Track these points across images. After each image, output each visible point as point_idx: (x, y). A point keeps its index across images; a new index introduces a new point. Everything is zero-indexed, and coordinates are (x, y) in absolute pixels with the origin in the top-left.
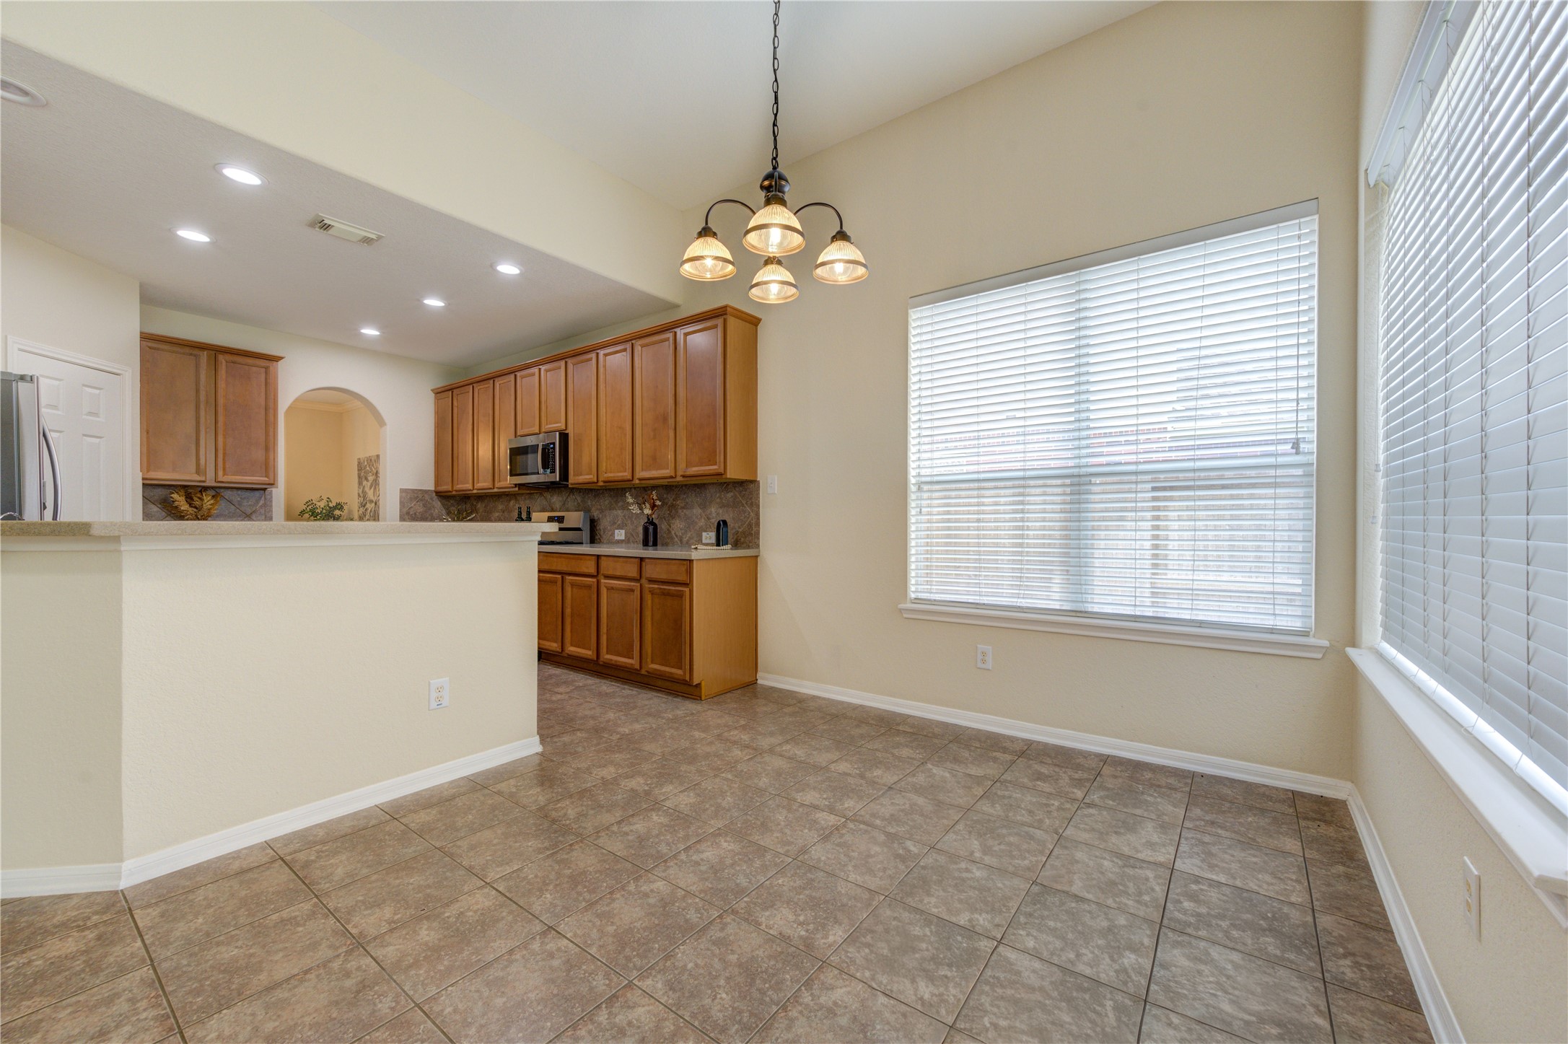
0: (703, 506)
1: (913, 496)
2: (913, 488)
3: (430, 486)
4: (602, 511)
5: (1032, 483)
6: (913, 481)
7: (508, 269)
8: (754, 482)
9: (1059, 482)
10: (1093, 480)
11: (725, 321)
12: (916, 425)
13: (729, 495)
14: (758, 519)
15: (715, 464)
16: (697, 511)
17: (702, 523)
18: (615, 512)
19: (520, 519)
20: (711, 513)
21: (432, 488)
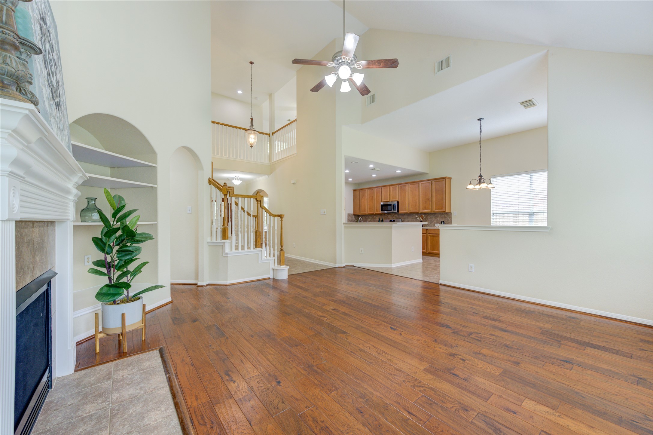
0: (436, 218)
1: (492, 216)
2: (492, 215)
3: (352, 213)
4: (404, 219)
5: (510, 214)
6: (492, 213)
7: (398, 171)
8: (450, 213)
9: (528, 214)
10: (534, 213)
11: (446, 180)
12: (492, 202)
13: (443, 216)
14: (451, 221)
15: (443, 209)
16: (434, 219)
17: (435, 221)
18: (408, 219)
19: (379, 221)
20: (438, 219)
21: (353, 213)
